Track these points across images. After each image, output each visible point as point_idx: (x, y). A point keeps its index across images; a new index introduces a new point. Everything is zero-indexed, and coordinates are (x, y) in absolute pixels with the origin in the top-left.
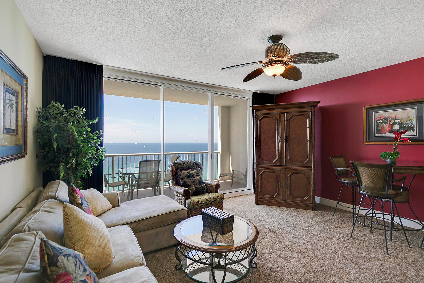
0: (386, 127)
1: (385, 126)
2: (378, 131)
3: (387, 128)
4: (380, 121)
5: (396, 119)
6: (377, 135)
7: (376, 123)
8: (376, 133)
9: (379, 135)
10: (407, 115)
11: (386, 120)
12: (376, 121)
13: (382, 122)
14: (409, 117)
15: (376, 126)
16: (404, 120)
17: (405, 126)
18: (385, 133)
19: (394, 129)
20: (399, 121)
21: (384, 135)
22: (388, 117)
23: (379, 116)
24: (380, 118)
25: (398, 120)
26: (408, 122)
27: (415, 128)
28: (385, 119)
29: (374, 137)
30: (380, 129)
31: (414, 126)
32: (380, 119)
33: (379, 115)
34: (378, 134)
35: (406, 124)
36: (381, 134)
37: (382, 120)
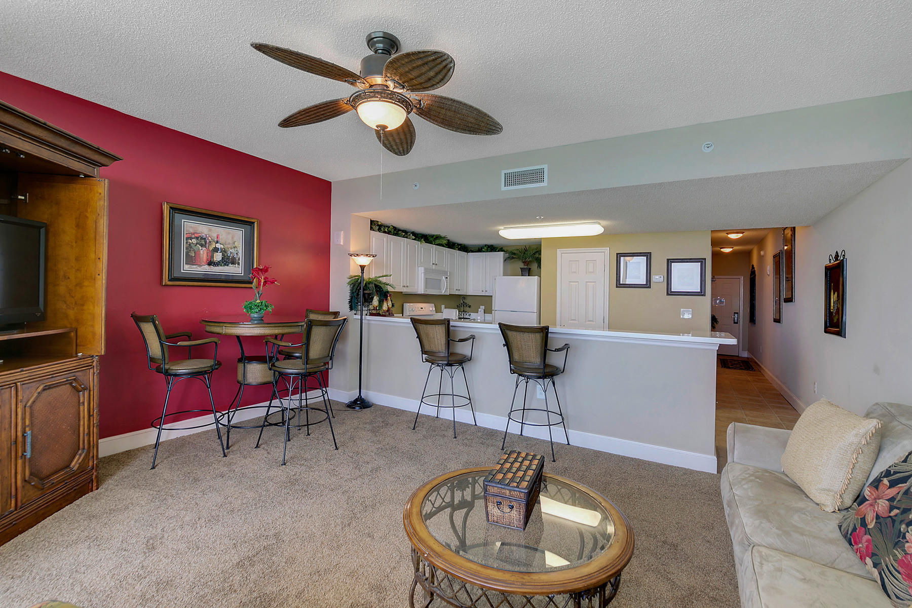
0: (203, 253)
1: (201, 252)
2: (190, 260)
3: (204, 256)
4: (194, 241)
5: (217, 242)
6: (187, 267)
7: (187, 243)
8: (186, 264)
9: (192, 268)
10: (232, 238)
11: (203, 241)
12: (187, 239)
13: (197, 244)
14: (234, 243)
15: (187, 248)
16: (229, 246)
17: (229, 256)
18: (200, 266)
19: (215, 259)
20: (222, 246)
21: (199, 269)
22: (206, 235)
23: (191, 231)
24: (194, 234)
25: (221, 244)
26: (232, 251)
27: (240, 262)
28: (202, 238)
29: (182, 271)
30: (193, 255)
31: (239, 259)
32: (194, 236)
33: (191, 227)
34: (189, 266)
35: (231, 253)
36: (194, 266)
37: (197, 238)
